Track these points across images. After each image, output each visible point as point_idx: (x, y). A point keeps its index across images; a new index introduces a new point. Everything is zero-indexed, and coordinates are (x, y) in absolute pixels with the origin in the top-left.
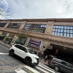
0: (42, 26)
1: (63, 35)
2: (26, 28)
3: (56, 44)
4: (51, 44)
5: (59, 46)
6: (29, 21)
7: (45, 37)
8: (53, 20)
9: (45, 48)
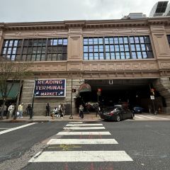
0: (55, 43)
1: (105, 58)
2: (9, 52)
4: (86, 82)
5: (101, 81)
6: (10, 29)
7: (70, 68)
8: (79, 26)
9: (77, 92)
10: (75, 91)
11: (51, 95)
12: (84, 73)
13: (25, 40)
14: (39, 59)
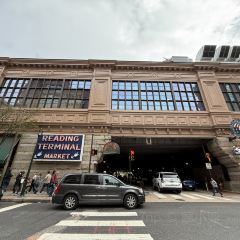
0: (74, 85)
2: (8, 95)
3: (127, 134)
4: (114, 139)
5: (135, 139)
6: (15, 66)
8: (107, 66)
10: (96, 152)
11: (60, 158)
12: (111, 128)
13: (34, 79)
14: (49, 105)
